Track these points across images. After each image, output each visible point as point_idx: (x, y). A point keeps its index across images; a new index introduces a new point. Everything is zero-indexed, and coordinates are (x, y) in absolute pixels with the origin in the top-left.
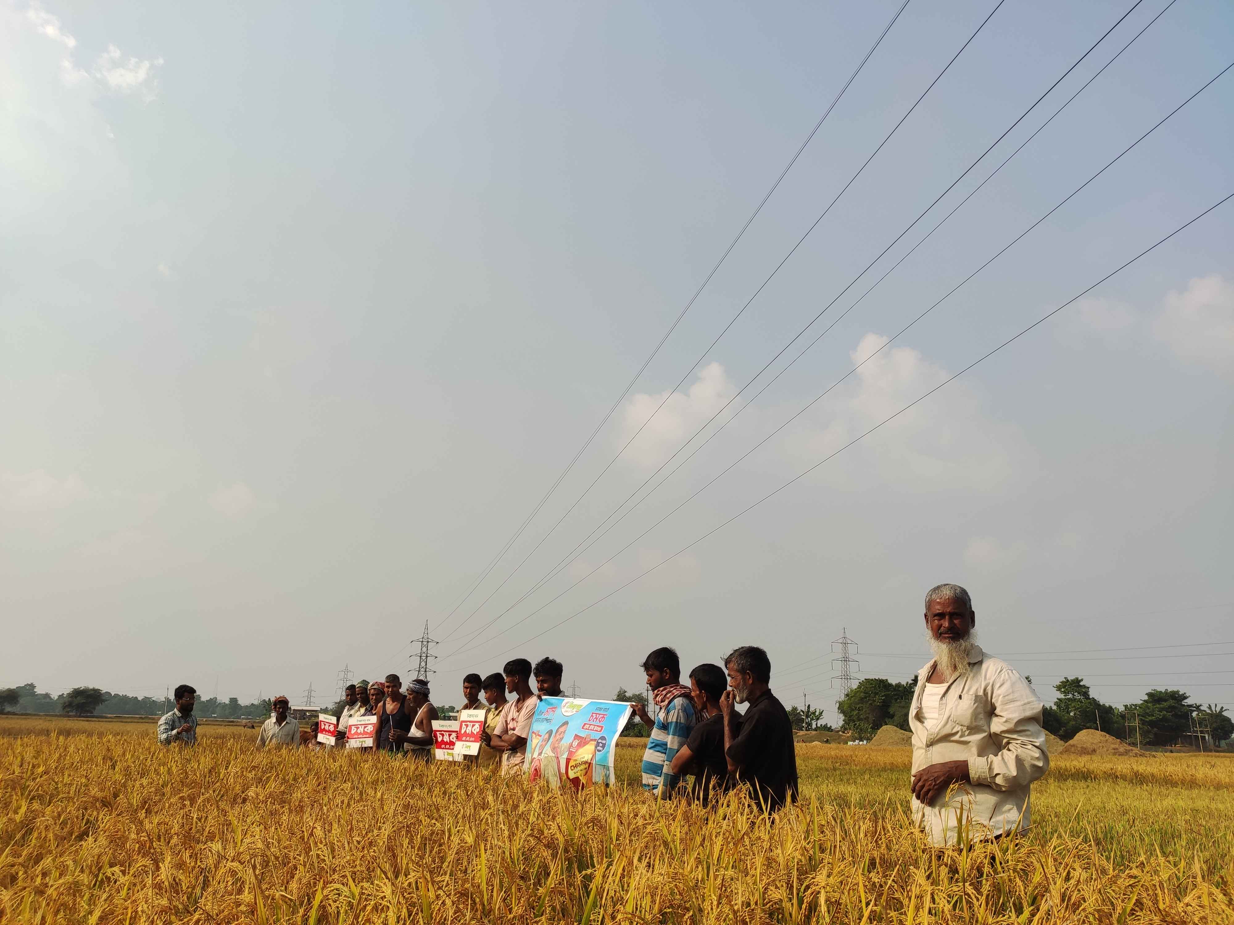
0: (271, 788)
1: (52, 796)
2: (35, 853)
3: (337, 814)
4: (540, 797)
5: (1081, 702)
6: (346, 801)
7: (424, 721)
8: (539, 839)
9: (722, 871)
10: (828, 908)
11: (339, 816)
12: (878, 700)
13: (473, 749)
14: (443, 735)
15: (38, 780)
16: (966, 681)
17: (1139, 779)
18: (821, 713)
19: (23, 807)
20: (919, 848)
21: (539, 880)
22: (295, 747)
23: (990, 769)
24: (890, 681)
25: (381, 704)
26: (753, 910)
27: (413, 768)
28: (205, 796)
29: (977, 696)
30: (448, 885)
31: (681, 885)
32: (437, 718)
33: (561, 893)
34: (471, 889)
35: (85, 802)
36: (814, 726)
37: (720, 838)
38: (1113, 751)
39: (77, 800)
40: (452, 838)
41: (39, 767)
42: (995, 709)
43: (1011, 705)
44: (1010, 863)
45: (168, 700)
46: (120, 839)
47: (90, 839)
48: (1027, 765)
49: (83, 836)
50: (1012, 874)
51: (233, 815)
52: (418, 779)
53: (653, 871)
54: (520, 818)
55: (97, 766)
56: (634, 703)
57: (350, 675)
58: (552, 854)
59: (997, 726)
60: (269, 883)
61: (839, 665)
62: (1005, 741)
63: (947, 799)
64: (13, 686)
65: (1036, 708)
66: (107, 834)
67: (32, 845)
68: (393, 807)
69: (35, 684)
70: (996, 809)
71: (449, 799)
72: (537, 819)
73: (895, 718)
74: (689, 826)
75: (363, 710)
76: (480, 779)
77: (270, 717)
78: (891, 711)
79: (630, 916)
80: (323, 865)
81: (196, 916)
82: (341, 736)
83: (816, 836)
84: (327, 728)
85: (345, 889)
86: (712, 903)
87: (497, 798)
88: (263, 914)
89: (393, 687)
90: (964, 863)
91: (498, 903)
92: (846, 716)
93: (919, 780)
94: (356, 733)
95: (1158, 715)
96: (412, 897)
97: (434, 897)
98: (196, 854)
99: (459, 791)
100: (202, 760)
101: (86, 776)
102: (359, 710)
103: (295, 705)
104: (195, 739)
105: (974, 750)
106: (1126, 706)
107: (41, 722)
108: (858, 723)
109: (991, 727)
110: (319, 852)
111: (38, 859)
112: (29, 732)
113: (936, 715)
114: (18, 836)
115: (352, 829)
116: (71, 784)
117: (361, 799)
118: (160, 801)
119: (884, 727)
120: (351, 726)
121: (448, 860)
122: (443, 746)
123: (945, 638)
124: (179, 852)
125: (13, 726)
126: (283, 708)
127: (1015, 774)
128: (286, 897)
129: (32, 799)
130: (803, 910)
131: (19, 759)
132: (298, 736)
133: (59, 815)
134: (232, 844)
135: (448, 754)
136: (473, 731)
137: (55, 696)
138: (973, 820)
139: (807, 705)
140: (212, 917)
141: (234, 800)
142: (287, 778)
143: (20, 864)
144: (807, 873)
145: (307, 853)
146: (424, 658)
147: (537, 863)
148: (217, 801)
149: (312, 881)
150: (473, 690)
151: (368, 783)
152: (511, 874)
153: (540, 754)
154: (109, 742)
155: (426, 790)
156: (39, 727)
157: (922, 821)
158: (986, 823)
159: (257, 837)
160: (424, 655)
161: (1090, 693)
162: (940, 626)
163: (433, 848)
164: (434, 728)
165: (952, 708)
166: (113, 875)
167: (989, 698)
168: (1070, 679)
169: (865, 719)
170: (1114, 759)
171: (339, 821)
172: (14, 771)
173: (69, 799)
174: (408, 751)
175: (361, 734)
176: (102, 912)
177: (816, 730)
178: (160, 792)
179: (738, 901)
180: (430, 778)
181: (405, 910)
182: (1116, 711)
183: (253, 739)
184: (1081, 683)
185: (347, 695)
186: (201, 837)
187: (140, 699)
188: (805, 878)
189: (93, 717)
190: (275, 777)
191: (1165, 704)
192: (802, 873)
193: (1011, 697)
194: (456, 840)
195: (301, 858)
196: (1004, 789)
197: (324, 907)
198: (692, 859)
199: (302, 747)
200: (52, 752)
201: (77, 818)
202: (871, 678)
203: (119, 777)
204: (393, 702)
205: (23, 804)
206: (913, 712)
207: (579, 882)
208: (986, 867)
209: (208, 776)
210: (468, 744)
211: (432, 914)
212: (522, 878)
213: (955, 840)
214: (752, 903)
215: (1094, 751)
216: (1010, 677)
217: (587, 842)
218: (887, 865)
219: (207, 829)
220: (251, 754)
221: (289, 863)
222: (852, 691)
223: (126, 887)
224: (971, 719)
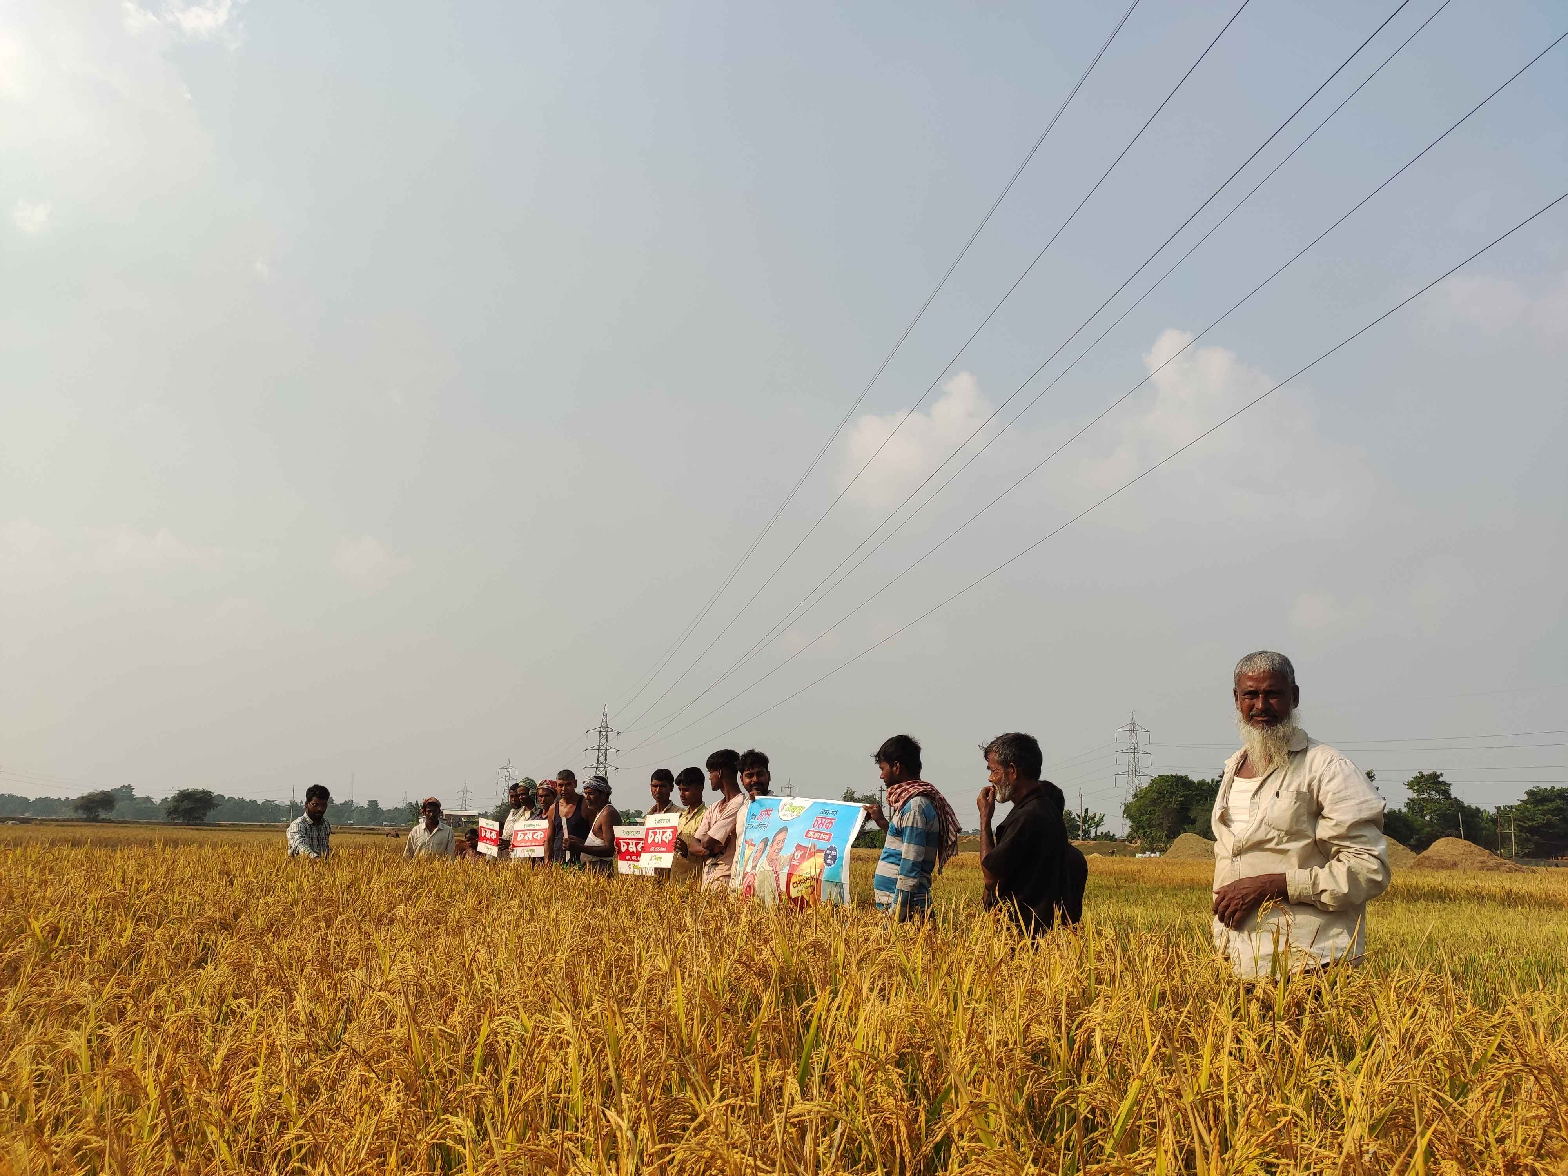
0: (423, 906)
1: (161, 917)
2: (146, 983)
3: (504, 936)
4: (749, 918)
5: (1439, 803)
6: (514, 921)
7: (604, 827)
8: (748, 966)
9: (973, 1005)
10: (1105, 1048)
11: (506, 938)
12: (1175, 802)
13: (667, 860)
14: (628, 844)
15: (144, 897)
16: (1285, 775)
17: (1511, 900)
18: (1102, 819)
19: (128, 930)
20: (1223, 979)
21: (749, 1015)
22: (450, 859)
23: (1315, 884)
24: (1190, 778)
25: (553, 806)
26: (1011, 1050)
27: (593, 882)
28: (344, 916)
29: (1299, 794)
30: (638, 1017)
31: (923, 1020)
32: (619, 823)
33: (776, 1029)
34: (667, 1023)
35: (201, 924)
36: (1092, 834)
37: (971, 966)
38: (1480, 865)
39: (192, 922)
40: (642, 964)
41: (144, 883)
42: (1322, 809)
43: (1343, 805)
44: (1339, 998)
45: (294, 804)
46: (244, 966)
47: (210, 967)
48: (1362, 879)
49: (200, 963)
50: (1342, 1012)
51: (378, 937)
52: (599, 897)
53: (888, 1002)
54: (724, 941)
55: (212, 882)
56: (868, 805)
57: (513, 773)
58: (765, 985)
59: (1324, 830)
60: (425, 1017)
61: (1125, 758)
62: (1334, 849)
63: (1259, 920)
64: (108, 789)
65: (1374, 806)
66: (228, 960)
67: (142, 973)
68: (570, 928)
69: (133, 785)
70: (1319, 934)
71: (638, 920)
72: (746, 943)
73: (1197, 824)
74: (933, 953)
75: (528, 814)
76: (675, 897)
77: (418, 823)
78: (1192, 815)
79: (859, 1054)
80: (488, 995)
81: (340, 1054)
82: (505, 846)
83: (1091, 964)
84: (488, 835)
85: (516, 1022)
86: (960, 1041)
87: (696, 919)
88: (419, 1051)
89: (567, 785)
90: (1280, 999)
91: (699, 1039)
92: (1133, 822)
93: (1224, 898)
94: (523, 840)
95: (1540, 819)
96: (597, 1032)
97: (624, 1032)
98: (336, 985)
99: (650, 910)
100: (339, 874)
101: (200, 894)
102: (523, 814)
103: (447, 809)
104: (329, 850)
105: (1295, 861)
106: (1498, 808)
107: (142, 830)
108: (1148, 830)
109: (1317, 832)
110: (483, 981)
111: (150, 989)
112: (129, 843)
113: (1245, 817)
114: (125, 963)
115: (521, 953)
116: (182, 904)
117: (532, 919)
118: (289, 922)
119: (1183, 836)
120: (517, 832)
121: (638, 990)
122: (628, 857)
123: (1258, 722)
124: (315, 982)
125: (110, 835)
126: (434, 811)
127: (1346, 890)
128: (445, 1032)
129: (137, 921)
130: (1075, 1051)
131: (120, 873)
132: (452, 846)
133: (172, 939)
134: (378, 973)
135: (635, 867)
136: (664, 839)
137: (157, 800)
138: (1292, 946)
139: (1084, 809)
140: (358, 1054)
141: (379, 921)
142: (441, 895)
143: (128, 995)
144: (1080, 1008)
145: (469, 982)
146: (603, 751)
147: (747, 995)
148: (357, 921)
149: (476, 1014)
150: (664, 789)
151: (539, 900)
152: (715, 1005)
153: (754, 868)
154: (225, 853)
155: (610, 909)
156: (140, 837)
157: (1226, 948)
158: (1307, 950)
159: (408, 963)
160: (603, 748)
161: (1452, 792)
162: (1252, 707)
163: (620, 976)
164: (616, 835)
165: (1266, 808)
166: (239, 1008)
167: (1315, 796)
168: (1425, 773)
169: (1158, 825)
170: (1481, 874)
171: (506, 945)
172: (115, 887)
173: (182, 920)
174: (585, 864)
175: (529, 841)
176: (229, 1050)
177: (1094, 839)
178: (288, 911)
179: (992, 1041)
180: (614, 896)
181: (588, 1047)
182: (1485, 815)
183: (398, 850)
184: (1440, 779)
185: (512, 797)
186: (341, 965)
187: (259, 802)
188: (1078, 1014)
189: (204, 825)
190: (428, 892)
191: (1550, 806)
192: (1074, 1007)
193: (1342, 794)
194: (647, 966)
195: (463, 987)
196: (1331, 909)
197: (491, 1045)
198: (937, 990)
199: (458, 860)
200: (159, 866)
201: (193, 942)
202: (1166, 774)
203: (239, 895)
204: (568, 804)
205: (129, 925)
206: (1216, 813)
207: (798, 1018)
208: (1309, 1003)
209: (346, 893)
210: (658, 855)
211: (620, 1051)
212: (728, 1010)
213: (1269, 970)
214: (1010, 1042)
215: (1455, 865)
216: (1342, 770)
217: (807, 969)
218: (1180, 999)
219: (348, 955)
220: (398, 866)
221: (448, 992)
222: (1141, 790)
223: (254, 1022)
224: (1292, 820)
